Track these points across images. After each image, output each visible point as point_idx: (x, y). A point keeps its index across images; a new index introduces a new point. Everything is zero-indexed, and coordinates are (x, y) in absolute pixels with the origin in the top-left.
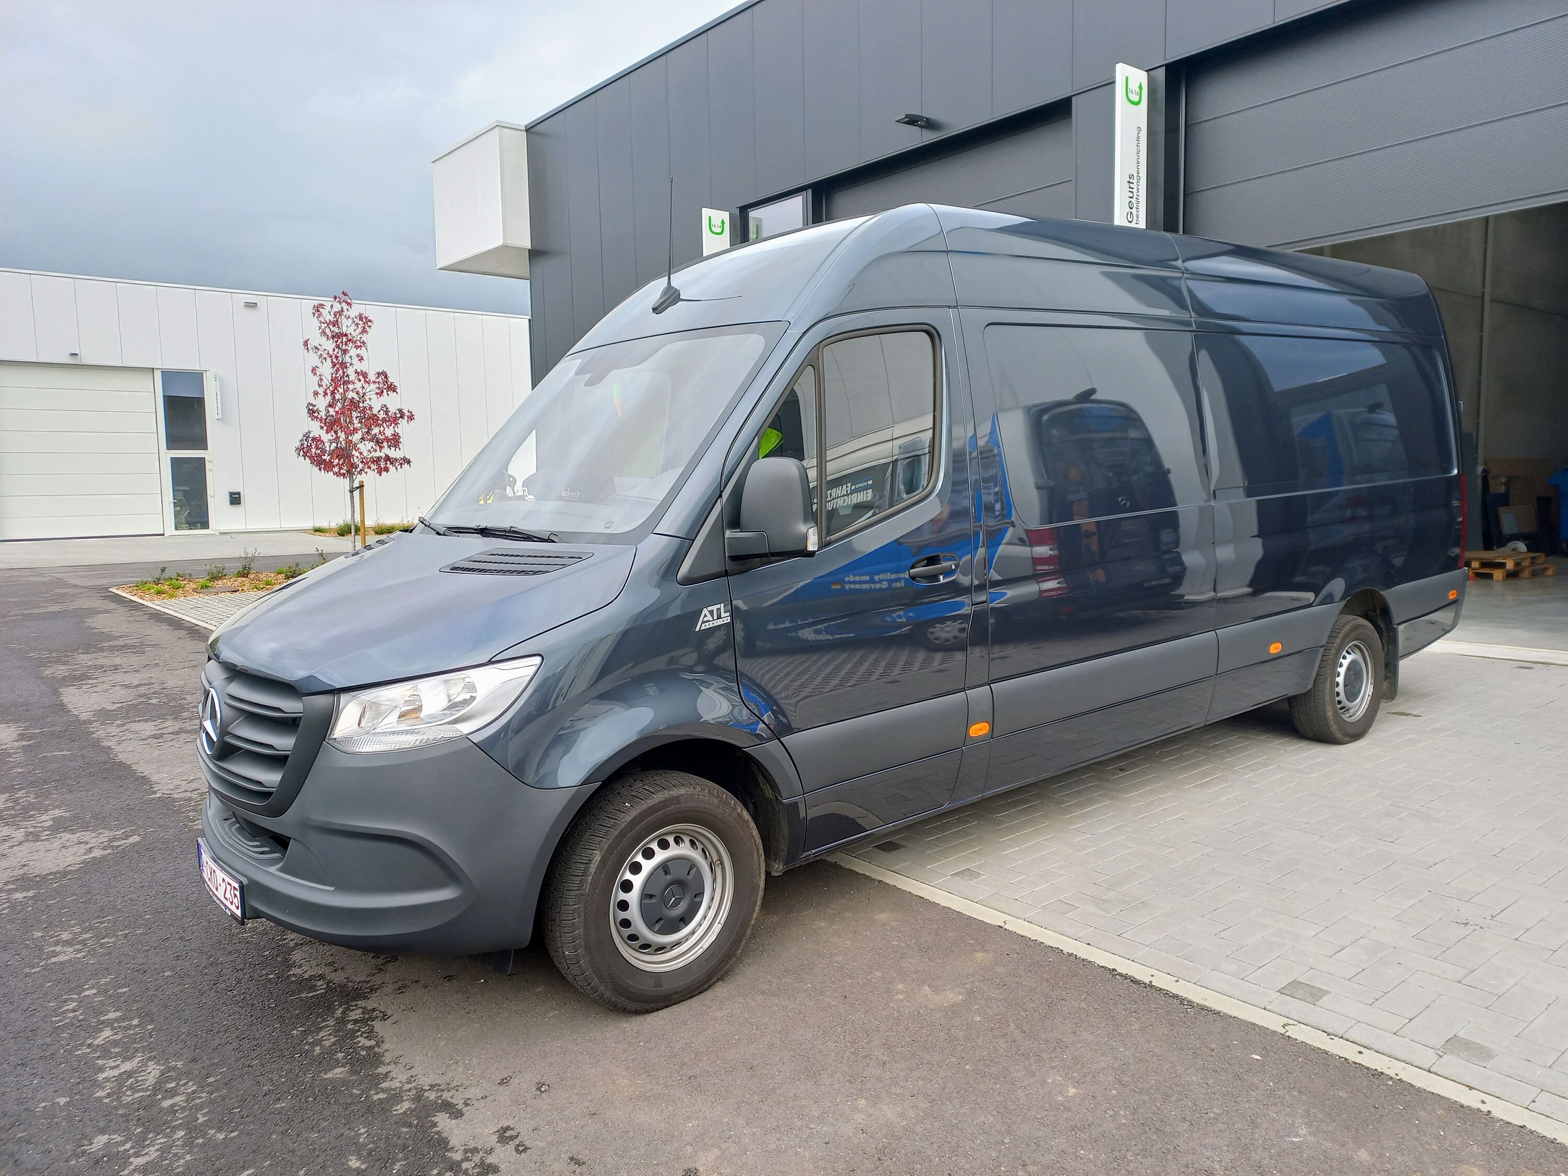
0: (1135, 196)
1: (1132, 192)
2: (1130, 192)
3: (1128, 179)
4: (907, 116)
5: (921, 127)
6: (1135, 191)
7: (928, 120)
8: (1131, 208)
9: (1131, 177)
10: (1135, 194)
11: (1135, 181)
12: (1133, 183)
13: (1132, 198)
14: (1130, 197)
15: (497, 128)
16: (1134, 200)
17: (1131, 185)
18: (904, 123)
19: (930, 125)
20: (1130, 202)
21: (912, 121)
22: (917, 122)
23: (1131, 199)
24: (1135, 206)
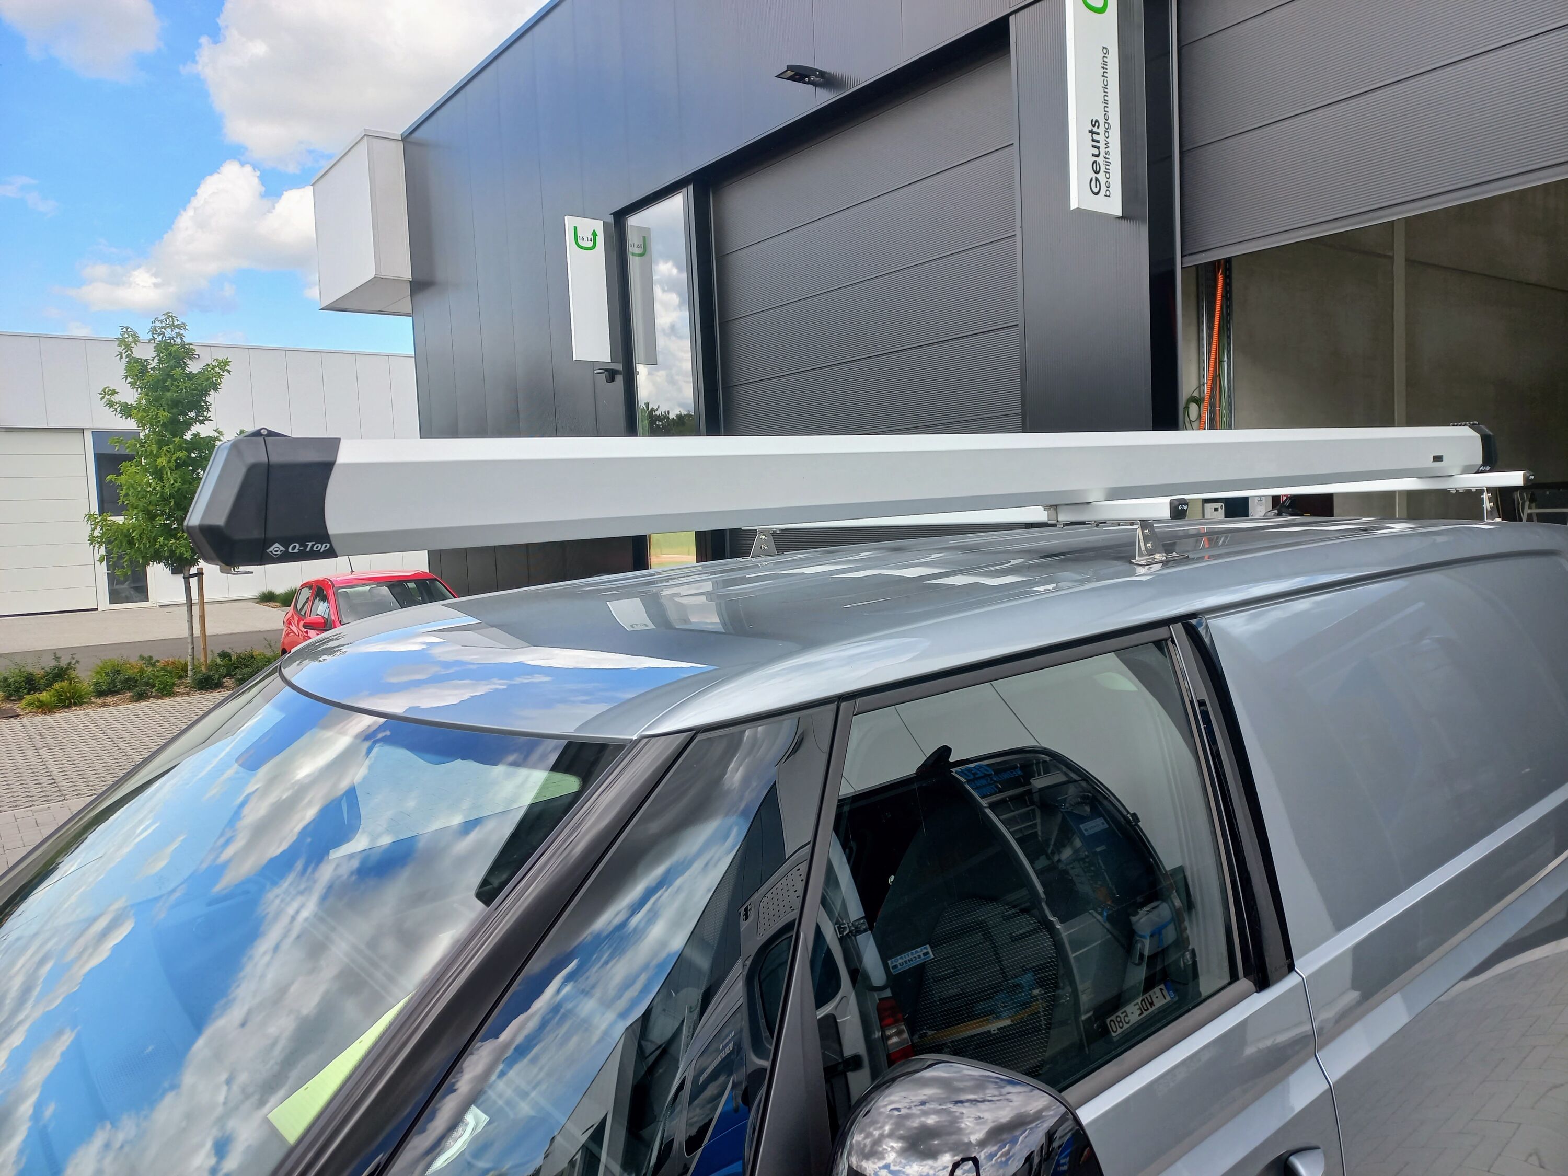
0: (1102, 154)
1: (1098, 148)
2: (1093, 146)
3: (1090, 128)
4: (790, 68)
5: (814, 84)
6: (1102, 145)
7: (822, 74)
8: (1097, 172)
9: (1095, 123)
10: (1102, 150)
11: (1101, 130)
12: (1098, 134)
13: (1098, 156)
14: (1093, 155)
15: (366, 137)
16: (1100, 160)
17: (1095, 137)
18: (788, 79)
19: (826, 80)
20: (1095, 162)
21: (799, 75)
22: (808, 76)
23: (1095, 159)
24: (1103, 169)
